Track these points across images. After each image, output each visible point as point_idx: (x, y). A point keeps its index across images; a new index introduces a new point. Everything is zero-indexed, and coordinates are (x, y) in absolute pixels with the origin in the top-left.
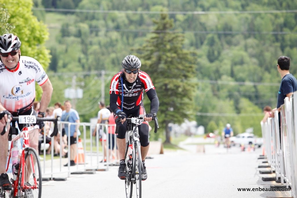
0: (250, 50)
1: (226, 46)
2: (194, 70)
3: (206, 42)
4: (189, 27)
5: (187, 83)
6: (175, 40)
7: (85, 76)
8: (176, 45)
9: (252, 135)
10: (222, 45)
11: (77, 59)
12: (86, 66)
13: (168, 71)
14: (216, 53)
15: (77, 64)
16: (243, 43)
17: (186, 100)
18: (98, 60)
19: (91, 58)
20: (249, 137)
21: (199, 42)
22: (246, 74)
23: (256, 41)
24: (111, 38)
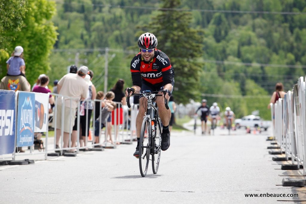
0: (258, 30)
1: (233, 25)
2: (201, 49)
3: (212, 21)
4: (196, 5)
5: (193, 63)
6: (182, 17)
7: (89, 53)
8: (183, 23)
9: (258, 117)
10: (229, 24)
11: (79, 36)
12: (89, 43)
13: (175, 50)
14: (223, 33)
15: (80, 40)
16: (250, 22)
17: (192, 80)
18: (101, 37)
19: (94, 35)
20: (255, 120)
21: (205, 21)
22: (253, 54)
23: (265, 21)
24: (115, 15)
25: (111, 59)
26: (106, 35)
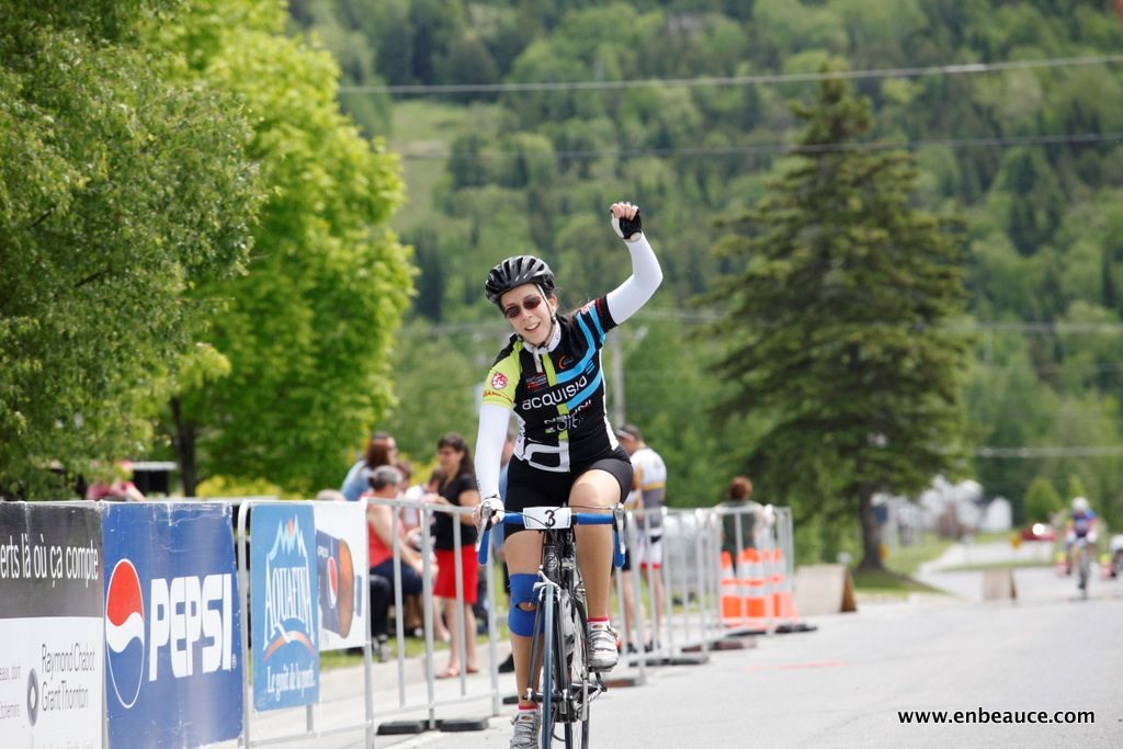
1: (1079, 188)
2: (958, 285)
3: (1000, 178)
4: (934, 125)
5: (931, 338)
6: (880, 174)
8: (885, 196)
10: (1064, 187)
13: (862, 295)
14: (1041, 217)
17: (934, 402)
18: (593, 269)
19: (568, 262)
21: (974, 182)
24: (638, 184)
25: (634, 345)
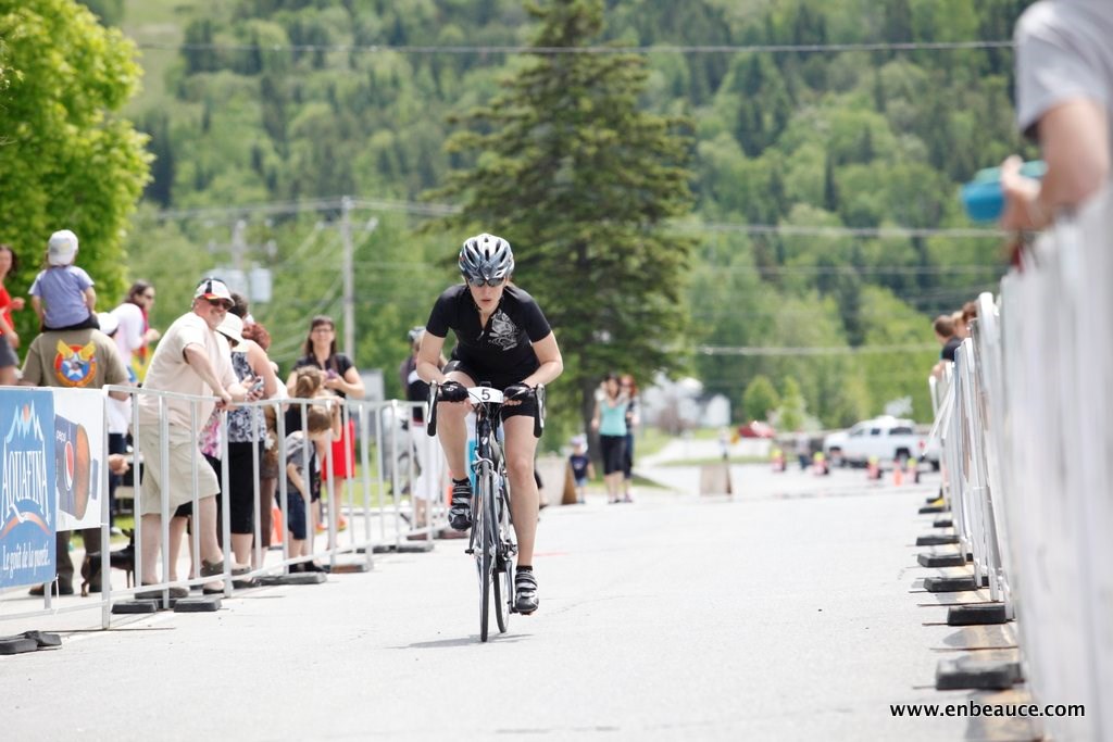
0: (896, 105)
1: (805, 92)
2: (683, 186)
3: (729, 79)
4: (666, 25)
5: (657, 238)
6: (611, 75)
7: (281, 219)
8: (615, 97)
9: (907, 423)
10: (790, 90)
11: (247, 157)
12: (282, 183)
13: (590, 193)
14: (768, 120)
15: (248, 172)
16: (867, 77)
17: (658, 300)
18: (325, 160)
19: (300, 151)
20: (895, 431)
21: (704, 83)
22: (882, 193)
23: (918, 72)
24: (372, 74)
25: (364, 238)
26: (343, 149)
